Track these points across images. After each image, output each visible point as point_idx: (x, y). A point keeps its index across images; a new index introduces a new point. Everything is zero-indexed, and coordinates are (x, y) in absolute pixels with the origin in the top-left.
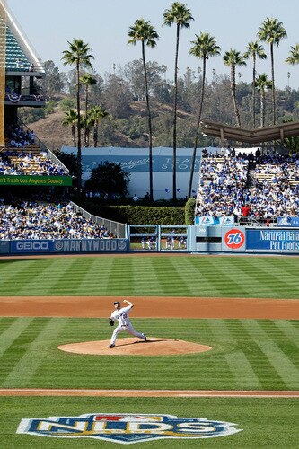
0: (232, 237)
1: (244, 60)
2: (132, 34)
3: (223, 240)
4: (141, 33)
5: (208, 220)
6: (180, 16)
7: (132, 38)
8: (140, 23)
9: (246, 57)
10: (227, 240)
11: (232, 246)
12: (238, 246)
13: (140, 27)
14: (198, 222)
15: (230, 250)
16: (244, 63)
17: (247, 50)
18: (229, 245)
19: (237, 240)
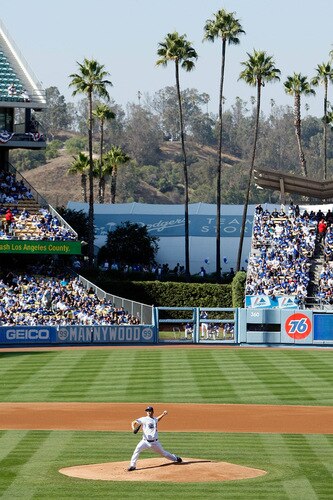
0: (295, 324)
1: (312, 87)
2: (162, 53)
3: (283, 328)
4: (173, 50)
5: (262, 300)
6: (226, 27)
7: (161, 58)
8: (172, 37)
9: (315, 83)
10: (288, 328)
11: (295, 336)
12: (303, 336)
13: (172, 42)
14: (249, 303)
15: (292, 341)
16: (312, 91)
17: (316, 74)
18: (291, 335)
19: (302, 327)
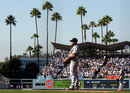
0: (49, 83)
2: (31, 13)
5: (42, 77)
7: (31, 15)
10: (47, 85)
11: (49, 87)
12: (51, 87)
13: (34, 11)
14: (38, 78)
17: (90, 24)
18: (47, 87)
19: (51, 84)
